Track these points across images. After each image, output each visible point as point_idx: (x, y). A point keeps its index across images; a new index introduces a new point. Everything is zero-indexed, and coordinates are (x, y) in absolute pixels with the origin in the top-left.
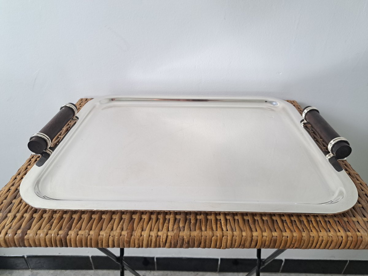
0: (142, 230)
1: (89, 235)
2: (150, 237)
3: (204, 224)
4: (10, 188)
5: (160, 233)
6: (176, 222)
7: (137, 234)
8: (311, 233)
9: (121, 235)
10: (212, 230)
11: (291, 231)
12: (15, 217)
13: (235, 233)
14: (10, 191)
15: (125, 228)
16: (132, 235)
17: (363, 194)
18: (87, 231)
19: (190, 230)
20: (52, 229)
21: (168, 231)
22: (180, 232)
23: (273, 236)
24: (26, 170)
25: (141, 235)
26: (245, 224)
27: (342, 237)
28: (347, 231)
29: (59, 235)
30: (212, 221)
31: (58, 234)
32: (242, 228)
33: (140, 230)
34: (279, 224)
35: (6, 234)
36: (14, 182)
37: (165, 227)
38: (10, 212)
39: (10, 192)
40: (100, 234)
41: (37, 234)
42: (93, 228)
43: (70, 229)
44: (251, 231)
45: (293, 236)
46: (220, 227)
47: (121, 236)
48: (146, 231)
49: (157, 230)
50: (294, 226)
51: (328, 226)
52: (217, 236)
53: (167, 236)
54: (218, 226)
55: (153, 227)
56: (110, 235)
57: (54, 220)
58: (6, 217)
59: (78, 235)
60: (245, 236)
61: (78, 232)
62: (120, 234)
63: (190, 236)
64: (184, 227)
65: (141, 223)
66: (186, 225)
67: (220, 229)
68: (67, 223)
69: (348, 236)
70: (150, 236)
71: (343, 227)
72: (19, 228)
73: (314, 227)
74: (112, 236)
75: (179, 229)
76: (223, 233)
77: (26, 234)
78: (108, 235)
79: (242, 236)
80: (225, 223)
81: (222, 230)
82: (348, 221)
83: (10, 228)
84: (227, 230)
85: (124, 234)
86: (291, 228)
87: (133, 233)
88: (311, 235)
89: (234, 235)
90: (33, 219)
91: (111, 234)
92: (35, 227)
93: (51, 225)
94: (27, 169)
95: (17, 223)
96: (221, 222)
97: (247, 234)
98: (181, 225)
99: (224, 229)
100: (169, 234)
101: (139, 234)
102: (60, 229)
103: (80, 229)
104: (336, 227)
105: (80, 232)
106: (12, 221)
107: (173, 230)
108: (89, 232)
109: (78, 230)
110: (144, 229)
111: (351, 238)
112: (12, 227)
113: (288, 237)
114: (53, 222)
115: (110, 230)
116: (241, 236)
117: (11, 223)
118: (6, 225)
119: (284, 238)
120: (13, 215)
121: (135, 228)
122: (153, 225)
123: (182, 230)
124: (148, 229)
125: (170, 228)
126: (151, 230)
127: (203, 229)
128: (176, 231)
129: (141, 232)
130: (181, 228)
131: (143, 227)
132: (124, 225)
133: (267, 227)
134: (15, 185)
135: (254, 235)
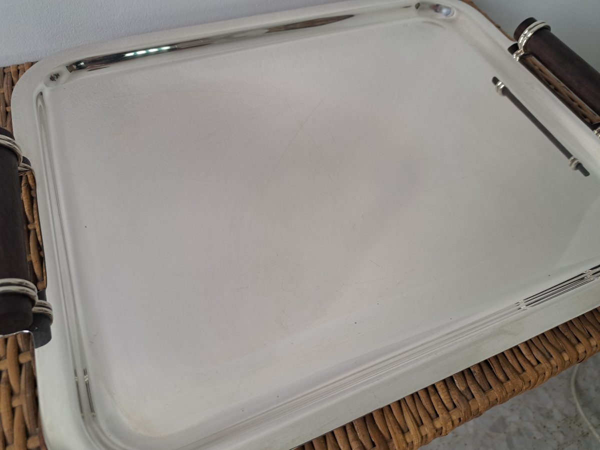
0: (403, 433)
3: (496, 366)
5: (438, 424)
6: (448, 384)
7: (399, 447)
10: (518, 374)
13: (553, 362)
19: (484, 391)
21: (448, 410)
22: (470, 403)
26: (557, 337)
32: (558, 347)
33: (401, 437)
37: (439, 407)
44: (573, 345)
46: (523, 361)
48: (411, 431)
49: (429, 419)
53: (453, 423)
54: (520, 359)
55: (416, 416)
60: (569, 359)
64: (468, 388)
65: (389, 419)
66: (469, 383)
67: (528, 365)
70: (423, 438)
75: (464, 398)
76: (537, 372)
79: (564, 361)
80: (528, 350)
81: (532, 365)
84: (539, 362)
87: (390, 446)
89: (553, 365)
96: (519, 349)
97: (569, 355)
98: (462, 388)
99: (534, 362)
100: (453, 416)
101: (404, 445)
107: (455, 406)
110: (403, 427)
116: (563, 363)
121: (386, 435)
122: (413, 411)
123: (469, 397)
124: (410, 424)
125: (445, 402)
126: (419, 424)
127: (501, 377)
128: (462, 406)
129: (405, 440)
130: (466, 394)
131: (399, 425)
132: (361, 437)
133: (589, 326)
134: (9, 439)
135: (580, 352)
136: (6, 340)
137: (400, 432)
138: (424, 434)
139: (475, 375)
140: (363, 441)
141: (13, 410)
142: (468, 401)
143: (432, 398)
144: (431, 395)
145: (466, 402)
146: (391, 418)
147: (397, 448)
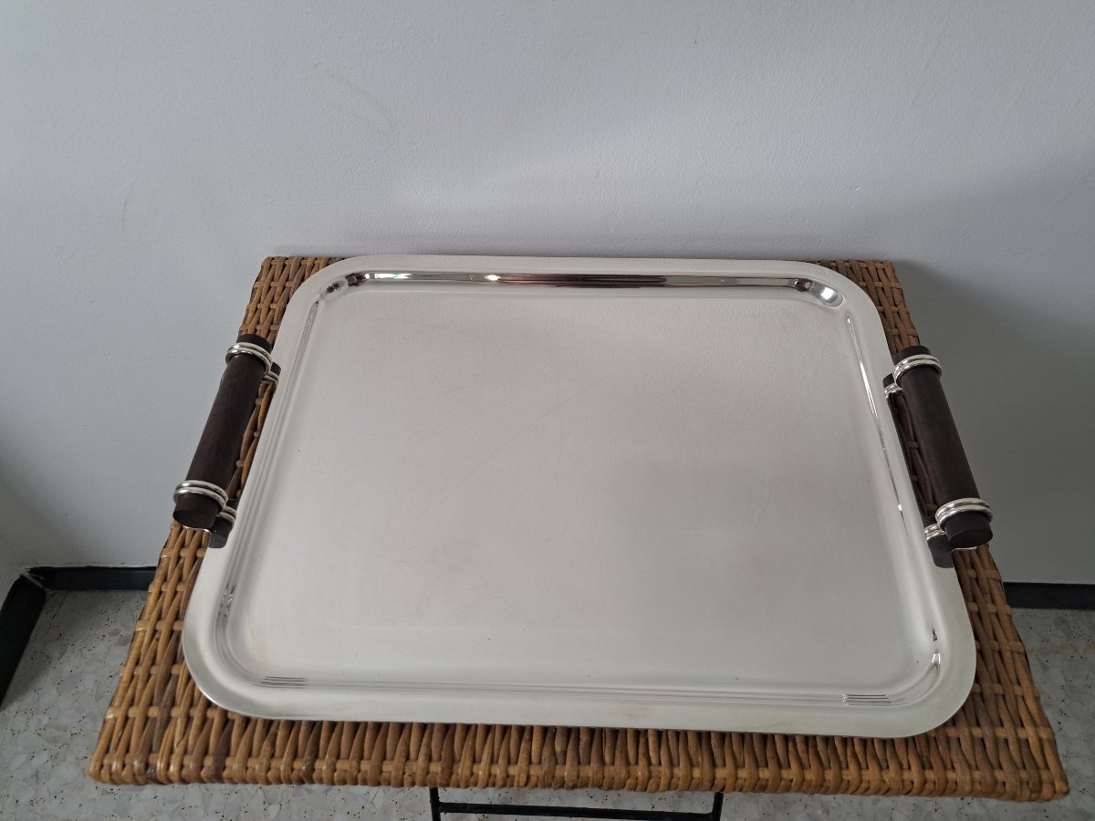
0: (474, 761)
1: (359, 771)
2: (492, 779)
3: (608, 744)
4: (155, 626)
5: (513, 770)
6: (547, 739)
7: (462, 772)
8: (844, 772)
9: (428, 773)
10: (628, 763)
11: (802, 766)
12: (189, 719)
13: (676, 771)
14: (157, 636)
15: (435, 756)
16: (451, 774)
17: (993, 651)
18: (354, 763)
19: (579, 763)
20: (277, 753)
21: (530, 763)
22: (557, 766)
23: (759, 779)
24: (178, 562)
25: (472, 774)
26: (701, 746)
27: (912, 783)
28: (926, 766)
29: (295, 772)
30: (628, 735)
31: (293, 769)
32: (693, 757)
33: (468, 763)
34: (778, 747)
35: (182, 766)
36: (158, 605)
37: (523, 755)
38: (173, 704)
39: (158, 640)
40: (384, 770)
41: (247, 769)
42: (366, 754)
43: (315, 756)
44: (714, 765)
45: (804, 780)
46: (644, 754)
47: (429, 776)
48: (482, 763)
49: (506, 761)
50: (811, 751)
51: (888, 753)
52: (637, 778)
53: (528, 777)
54: (641, 750)
55: (496, 752)
56: (404, 773)
57: (278, 728)
58: (169, 718)
59: (335, 771)
60: (699, 779)
61: (334, 764)
62: (425, 771)
63: (578, 777)
64: (565, 753)
65: (469, 742)
66: (570, 747)
67: (645, 760)
68: (307, 738)
69: (925, 782)
70: (490, 775)
71: (920, 757)
72: (206, 753)
73: (855, 755)
74: (410, 775)
75: (554, 759)
76: (650, 772)
77: (225, 768)
78: (401, 773)
79: (692, 778)
80: (656, 744)
81: (650, 763)
82: (935, 738)
83: (185, 752)
84: (660, 764)
85: (435, 770)
86: (803, 756)
87: (454, 768)
88: (844, 777)
89: (675, 776)
90: (229, 725)
91: (407, 770)
92: (238, 749)
93: (273, 744)
94: (181, 561)
95: (197, 737)
96: (647, 740)
97: (702, 774)
98: (558, 749)
99: (654, 760)
100: (532, 772)
101: (468, 773)
102: (295, 756)
103: (338, 757)
104: (905, 757)
105: (339, 765)
106: (185, 733)
107: (540, 762)
108: (359, 763)
109: (334, 759)
110: (477, 756)
111: (932, 786)
112: (190, 749)
113: (792, 781)
114: (276, 735)
115: (403, 759)
116: (689, 778)
117: (185, 739)
118: (175, 745)
119: (782, 783)
120: (183, 715)
121: (457, 756)
122: (496, 747)
123: (560, 760)
124: (485, 757)
125: (533, 754)
126: (493, 761)
127: (607, 758)
128: (546, 765)
129: (472, 768)
130: (558, 756)
131: (474, 753)
132: (433, 746)
133: (749, 753)
134: (163, 616)
135: (718, 775)
136: (195, 532)
137: (471, 759)
138: (493, 772)
139: (581, 742)
140: (433, 750)
141: (176, 593)
142: (556, 763)
143: (523, 744)
144: (523, 740)
145: (553, 764)
146: (470, 743)
147: (460, 771)
